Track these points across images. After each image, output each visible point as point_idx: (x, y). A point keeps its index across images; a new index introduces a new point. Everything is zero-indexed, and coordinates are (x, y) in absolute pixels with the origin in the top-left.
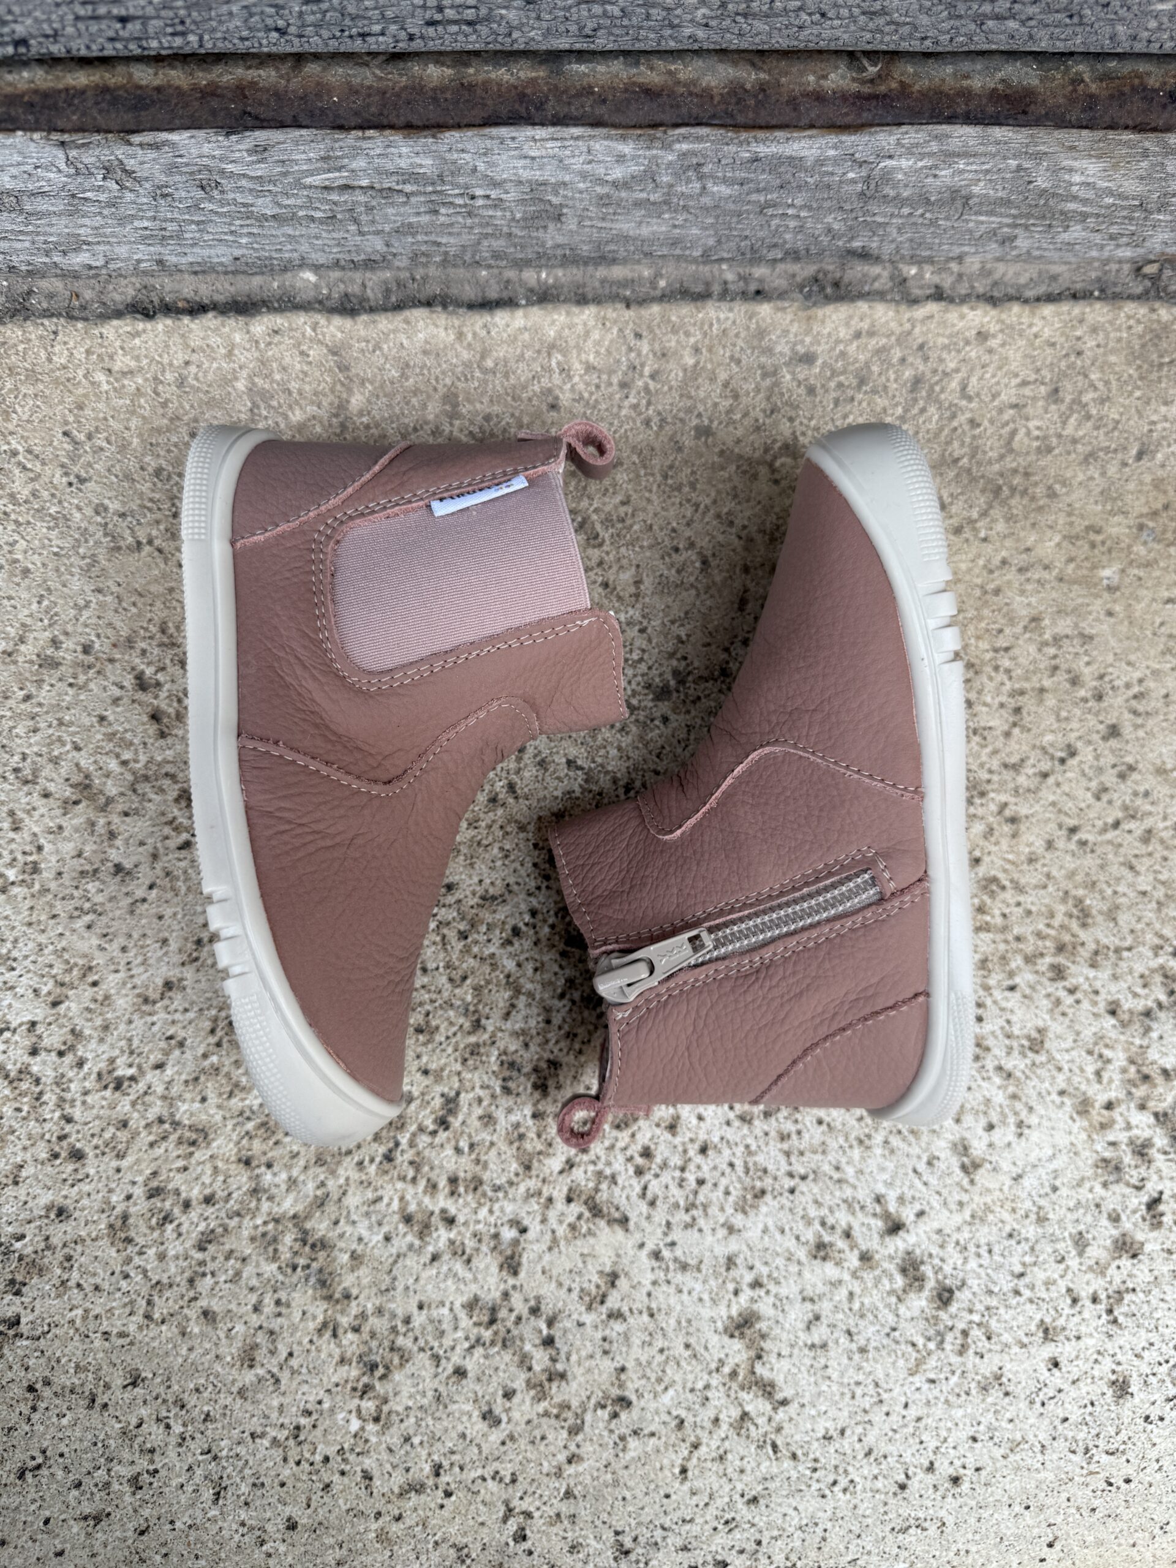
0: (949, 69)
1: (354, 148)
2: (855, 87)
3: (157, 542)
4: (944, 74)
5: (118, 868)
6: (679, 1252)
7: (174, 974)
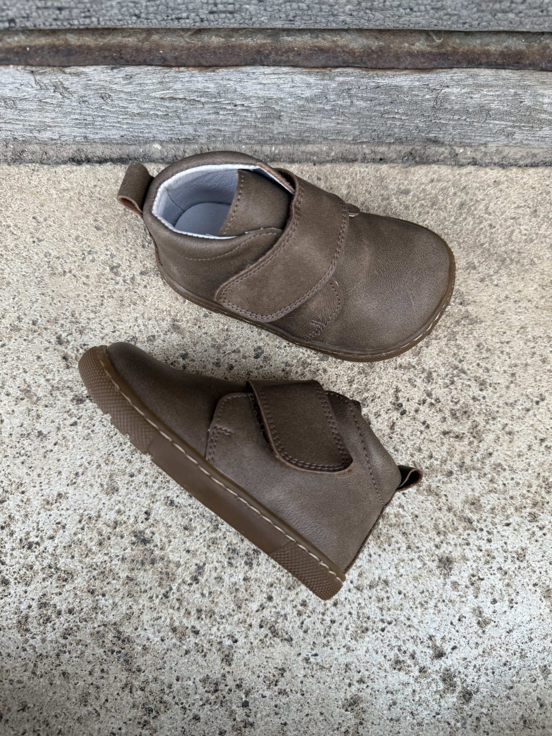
0: (478, 41)
1: (175, 77)
2: (429, 49)
3: (73, 272)
4: (476, 43)
5: (40, 433)
6: (319, 660)
7: (63, 490)
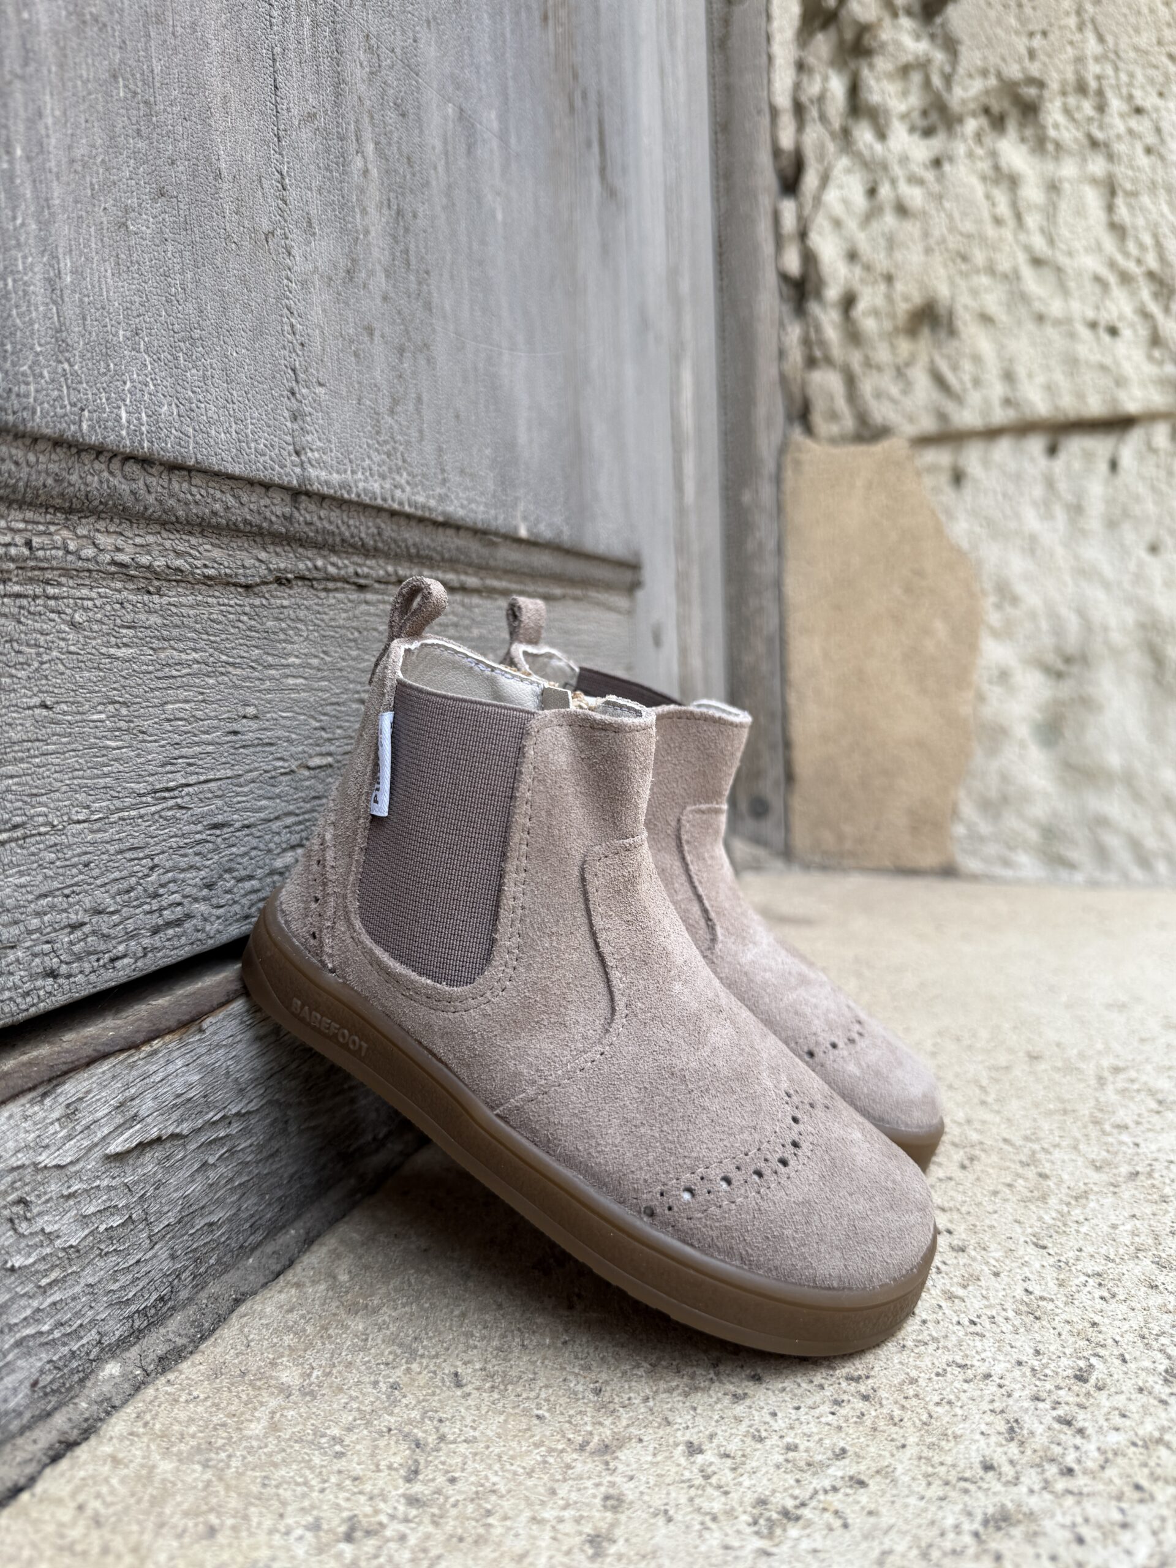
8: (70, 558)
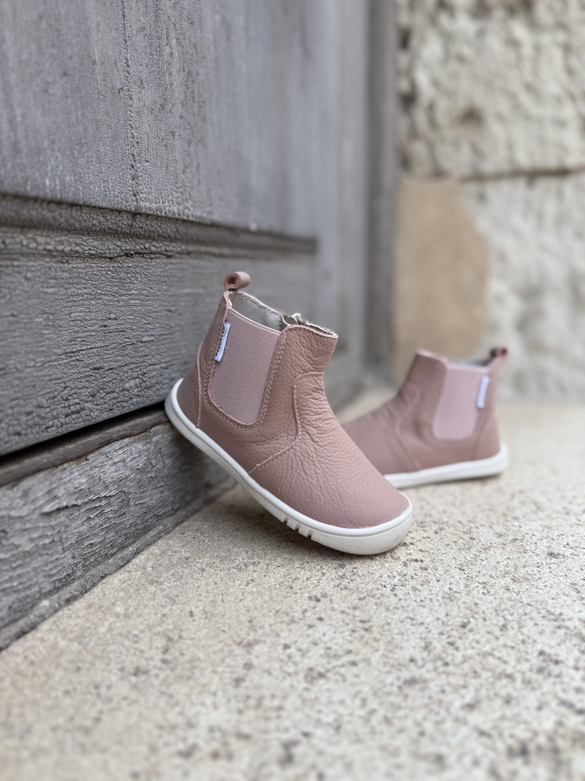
1: (60, 479)
8: (24, 248)
